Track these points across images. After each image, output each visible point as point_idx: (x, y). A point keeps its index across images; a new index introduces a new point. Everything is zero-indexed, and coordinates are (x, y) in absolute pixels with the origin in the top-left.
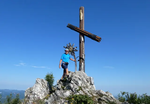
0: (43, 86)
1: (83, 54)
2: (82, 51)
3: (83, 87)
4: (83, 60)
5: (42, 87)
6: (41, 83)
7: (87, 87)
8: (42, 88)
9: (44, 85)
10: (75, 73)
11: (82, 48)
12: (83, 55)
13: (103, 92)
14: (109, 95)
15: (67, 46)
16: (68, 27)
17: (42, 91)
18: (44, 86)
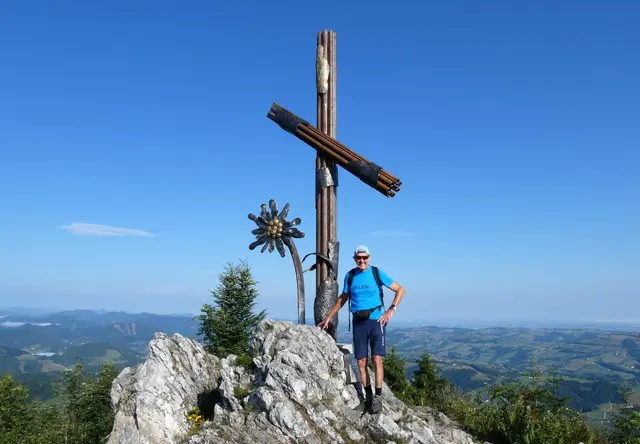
0: (178, 370)
1: (329, 240)
2: (326, 231)
3: (310, 402)
4: (329, 266)
5: (174, 372)
6: (167, 358)
7: (327, 402)
8: (172, 378)
9: (183, 365)
10: (286, 338)
11: (326, 217)
12: (330, 244)
13: (388, 423)
14: (412, 436)
15: (262, 213)
16: (269, 116)
17: (171, 392)
18: (181, 369)
